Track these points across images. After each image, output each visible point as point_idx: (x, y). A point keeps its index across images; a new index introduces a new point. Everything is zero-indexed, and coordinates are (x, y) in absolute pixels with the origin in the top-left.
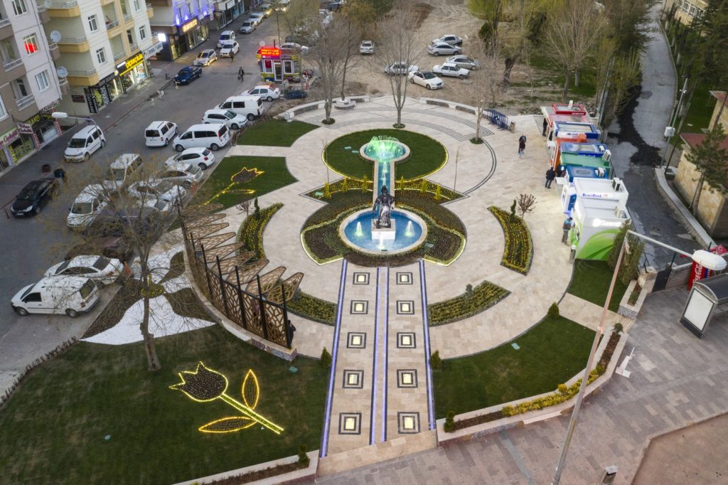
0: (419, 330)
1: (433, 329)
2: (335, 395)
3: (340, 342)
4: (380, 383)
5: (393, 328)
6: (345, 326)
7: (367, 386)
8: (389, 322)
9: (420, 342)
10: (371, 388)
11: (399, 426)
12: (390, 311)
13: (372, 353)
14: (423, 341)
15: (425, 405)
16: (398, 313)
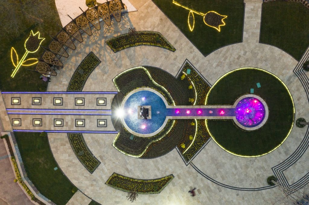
0: (64, 128)
1: (66, 134)
2: (29, 95)
3: (57, 95)
4: (35, 112)
5: (66, 117)
6: (67, 96)
7: (33, 107)
8: (70, 115)
9: (57, 128)
10: (32, 108)
11: (15, 119)
12: (78, 116)
13: (51, 108)
14: (59, 130)
15: (24, 129)
16: (76, 119)
